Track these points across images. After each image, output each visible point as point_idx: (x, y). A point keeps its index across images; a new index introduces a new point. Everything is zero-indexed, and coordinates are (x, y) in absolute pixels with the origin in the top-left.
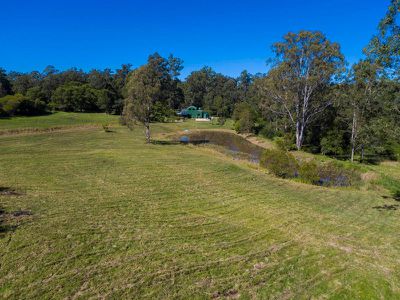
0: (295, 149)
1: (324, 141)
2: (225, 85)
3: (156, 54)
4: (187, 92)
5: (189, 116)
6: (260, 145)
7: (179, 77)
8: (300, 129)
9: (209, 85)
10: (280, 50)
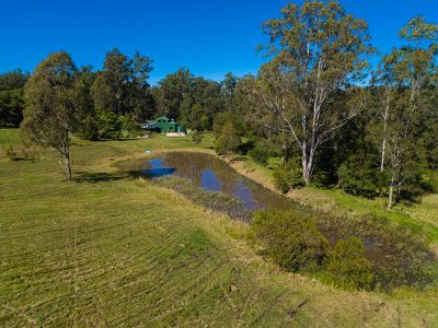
0: (302, 185)
1: (342, 170)
2: (206, 90)
3: (116, 50)
4: (160, 99)
5: (158, 130)
6: (249, 176)
7: (148, 81)
8: (308, 153)
9: (187, 90)
10: (276, 33)
